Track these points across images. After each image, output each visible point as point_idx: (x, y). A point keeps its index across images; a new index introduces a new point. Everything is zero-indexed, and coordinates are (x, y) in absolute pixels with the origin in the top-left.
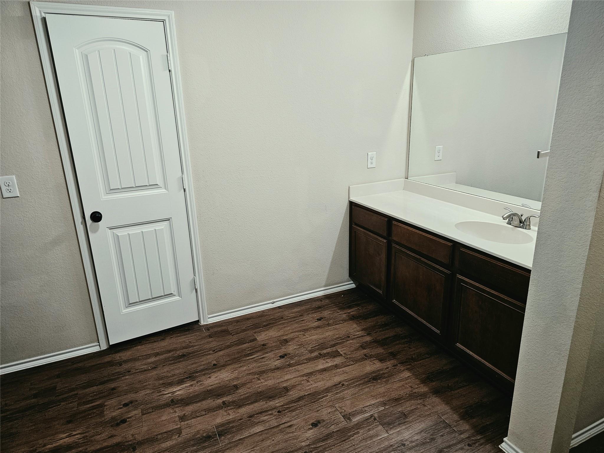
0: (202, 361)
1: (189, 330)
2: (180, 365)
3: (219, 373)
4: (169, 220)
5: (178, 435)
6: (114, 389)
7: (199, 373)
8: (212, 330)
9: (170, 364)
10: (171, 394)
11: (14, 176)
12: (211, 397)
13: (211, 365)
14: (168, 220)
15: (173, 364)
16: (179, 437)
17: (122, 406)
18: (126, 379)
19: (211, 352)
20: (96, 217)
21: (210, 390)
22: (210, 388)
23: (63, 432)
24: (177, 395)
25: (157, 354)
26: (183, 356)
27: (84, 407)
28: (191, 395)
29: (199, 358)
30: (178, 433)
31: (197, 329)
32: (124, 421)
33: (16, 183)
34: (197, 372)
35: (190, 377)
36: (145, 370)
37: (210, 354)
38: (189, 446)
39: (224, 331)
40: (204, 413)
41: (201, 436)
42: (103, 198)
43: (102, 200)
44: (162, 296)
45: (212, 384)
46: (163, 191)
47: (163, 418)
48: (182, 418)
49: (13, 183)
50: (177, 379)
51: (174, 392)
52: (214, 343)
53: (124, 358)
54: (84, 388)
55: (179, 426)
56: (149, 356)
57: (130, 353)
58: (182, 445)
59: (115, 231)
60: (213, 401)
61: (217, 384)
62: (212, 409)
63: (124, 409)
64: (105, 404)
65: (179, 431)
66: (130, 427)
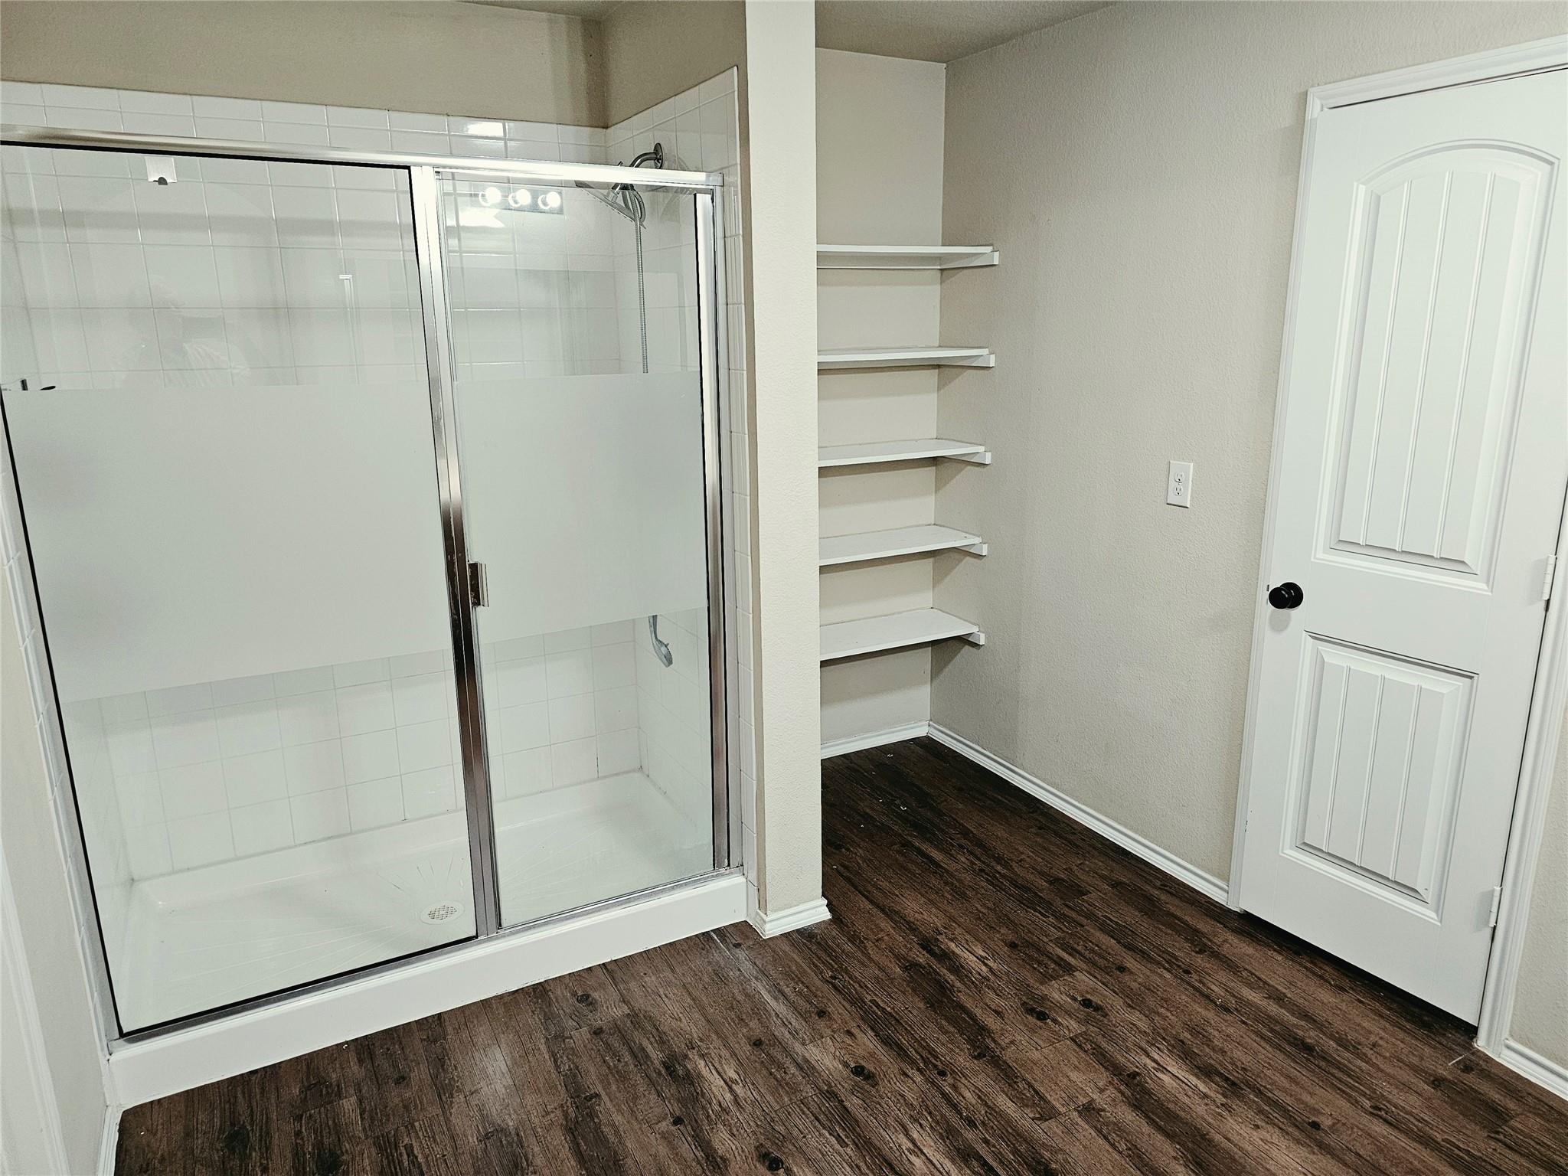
0: (1311, 1094)
1: (1426, 1026)
2: (1266, 1052)
3: (1283, 1143)
4: (1471, 678)
5: (1038, 1116)
6: (1122, 969)
7: (1262, 1100)
8: (1471, 1079)
9: (1258, 1034)
10: (1156, 1066)
11: (1192, 465)
12: (1188, 1149)
13: (1309, 1118)
14: (1469, 676)
15: (1262, 1038)
16: (1033, 1120)
17: (1080, 999)
18: (1161, 976)
19: (1367, 1104)
20: (1287, 597)
21: (1210, 1141)
22: (1218, 1138)
23: (986, 948)
24: (1160, 1079)
25: (1279, 998)
26: (1309, 1049)
27: (1057, 949)
28: (1171, 1106)
29: (1321, 1084)
30: (1041, 1115)
31: (1445, 1042)
32: (1042, 1016)
33: (1191, 479)
34: (1259, 1093)
35: (1233, 1084)
36: (1208, 997)
37: (1356, 1103)
38: (1012, 1143)
39: (1496, 1110)
40: (1123, 1146)
41: (1046, 1160)
42: (1317, 556)
43: (1313, 560)
44: (1388, 879)
45: (1235, 1138)
46: (1479, 586)
47: (1074, 1076)
48: (1089, 1110)
49: (1187, 480)
50: (1213, 1062)
51: (1166, 1069)
52: (1413, 1099)
53: (1225, 950)
54: (1103, 928)
55: (1062, 1110)
56: (1259, 984)
57: (1250, 951)
58: (1011, 1131)
59: (1323, 647)
60: (1175, 1158)
61: (1240, 1149)
62: (1142, 1161)
63: (1076, 1005)
64: (1075, 974)
65: (1047, 1114)
66: (1033, 1031)
